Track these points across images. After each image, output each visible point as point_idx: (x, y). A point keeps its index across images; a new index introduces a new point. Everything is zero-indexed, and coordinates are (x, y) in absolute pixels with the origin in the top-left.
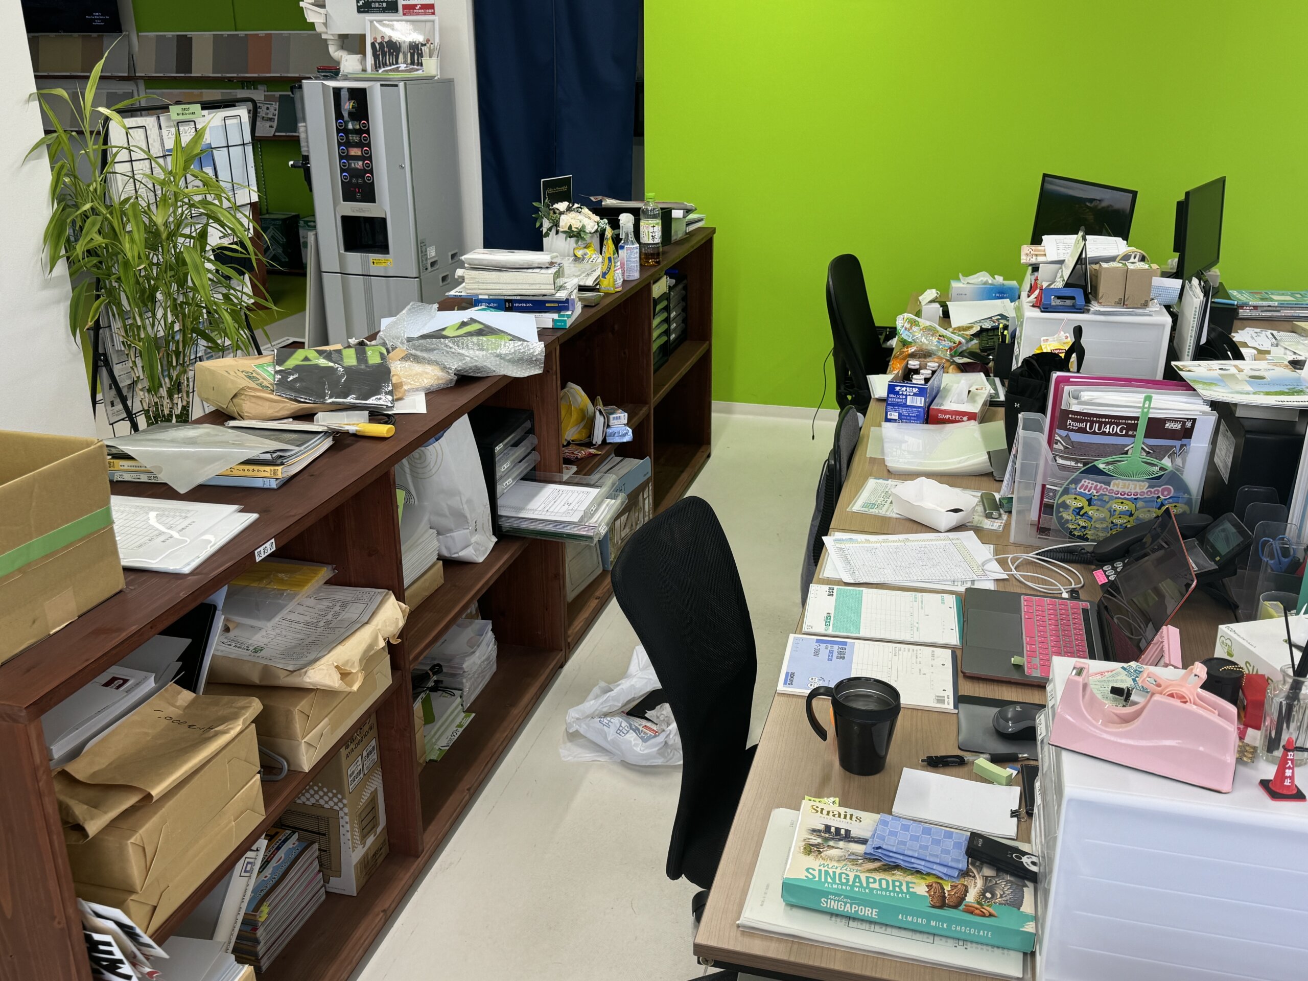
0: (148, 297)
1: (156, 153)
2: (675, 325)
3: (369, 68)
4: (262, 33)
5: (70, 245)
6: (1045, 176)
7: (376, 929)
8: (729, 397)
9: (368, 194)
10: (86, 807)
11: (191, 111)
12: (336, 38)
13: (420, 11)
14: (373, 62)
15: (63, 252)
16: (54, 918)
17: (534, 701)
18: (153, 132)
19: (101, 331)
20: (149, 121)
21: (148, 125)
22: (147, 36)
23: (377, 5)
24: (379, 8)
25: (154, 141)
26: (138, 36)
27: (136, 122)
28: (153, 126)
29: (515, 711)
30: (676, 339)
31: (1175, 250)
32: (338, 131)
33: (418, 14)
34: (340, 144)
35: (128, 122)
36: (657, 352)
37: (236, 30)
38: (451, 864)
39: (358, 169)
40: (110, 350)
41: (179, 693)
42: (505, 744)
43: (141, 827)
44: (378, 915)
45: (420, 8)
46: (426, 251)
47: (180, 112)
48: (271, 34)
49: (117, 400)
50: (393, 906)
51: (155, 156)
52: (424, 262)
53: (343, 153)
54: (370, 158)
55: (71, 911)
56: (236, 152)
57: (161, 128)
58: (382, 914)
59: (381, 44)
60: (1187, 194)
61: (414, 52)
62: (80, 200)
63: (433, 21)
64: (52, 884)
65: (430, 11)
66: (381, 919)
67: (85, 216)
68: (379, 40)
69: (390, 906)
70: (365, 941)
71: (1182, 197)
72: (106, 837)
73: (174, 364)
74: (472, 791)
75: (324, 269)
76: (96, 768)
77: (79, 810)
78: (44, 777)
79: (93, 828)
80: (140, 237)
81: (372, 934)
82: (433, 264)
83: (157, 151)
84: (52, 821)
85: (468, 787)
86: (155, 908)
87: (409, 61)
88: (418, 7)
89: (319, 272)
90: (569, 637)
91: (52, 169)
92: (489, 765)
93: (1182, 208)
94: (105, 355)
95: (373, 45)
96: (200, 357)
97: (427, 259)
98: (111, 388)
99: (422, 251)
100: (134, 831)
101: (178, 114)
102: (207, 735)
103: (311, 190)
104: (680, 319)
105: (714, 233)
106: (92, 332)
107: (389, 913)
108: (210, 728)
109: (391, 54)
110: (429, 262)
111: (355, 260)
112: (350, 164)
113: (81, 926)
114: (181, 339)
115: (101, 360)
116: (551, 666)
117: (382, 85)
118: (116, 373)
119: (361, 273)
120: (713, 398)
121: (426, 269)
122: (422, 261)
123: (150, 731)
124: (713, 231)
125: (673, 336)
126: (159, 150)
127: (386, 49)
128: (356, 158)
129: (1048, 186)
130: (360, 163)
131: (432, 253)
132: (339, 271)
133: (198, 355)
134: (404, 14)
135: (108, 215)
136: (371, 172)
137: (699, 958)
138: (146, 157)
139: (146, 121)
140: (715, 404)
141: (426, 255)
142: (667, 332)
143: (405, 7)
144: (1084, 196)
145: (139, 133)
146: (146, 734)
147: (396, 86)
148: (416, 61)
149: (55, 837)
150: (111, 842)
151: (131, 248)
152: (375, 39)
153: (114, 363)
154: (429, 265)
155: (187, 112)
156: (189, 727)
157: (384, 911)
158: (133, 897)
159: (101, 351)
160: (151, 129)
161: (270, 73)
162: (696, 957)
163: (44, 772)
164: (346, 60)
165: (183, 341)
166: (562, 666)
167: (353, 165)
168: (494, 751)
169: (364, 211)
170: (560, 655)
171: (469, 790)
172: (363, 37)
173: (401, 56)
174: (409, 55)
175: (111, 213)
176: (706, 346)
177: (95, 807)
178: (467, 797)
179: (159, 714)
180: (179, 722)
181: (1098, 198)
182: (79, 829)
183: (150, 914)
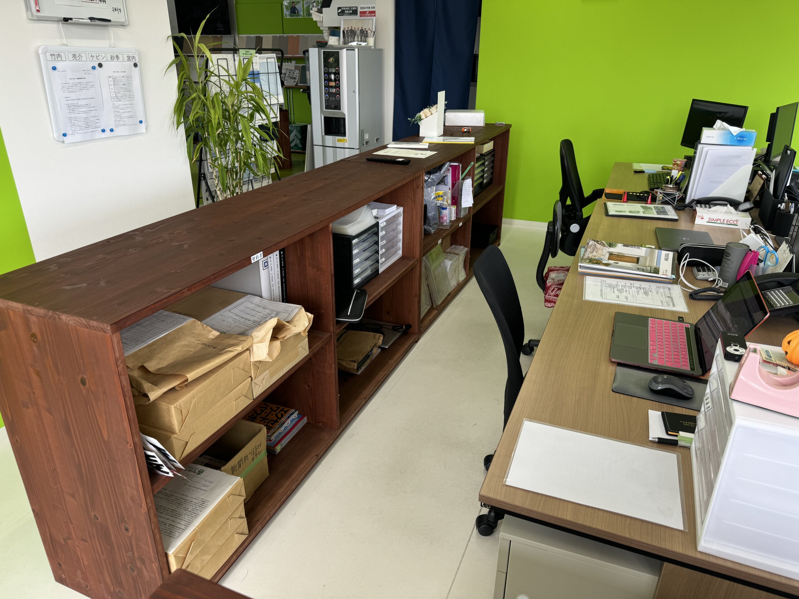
0: (224, 144)
1: (232, 73)
2: (486, 175)
3: (341, 44)
4: (295, 35)
5: (186, 117)
6: (694, 100)
7: (312, 464)
8: (512, 217)
9: (337, 106)
10: (150, 384)
11: (250, 53)
12: (327, 29)
13: (368, 15)
14: (343, 40)
15: (182, 120)
16: (128, 443)
17: (401, 357)
18: (231, 63)
19: (202, 162)
20: (229, 56)
21: (229, 58)
22: (242, 36)
23: (347, 12)
24: (348, 13)
25: (231, 67)
26: (238, 36)
27: (223, 56)
28: (231, 59)
29: (391, 362)
30: (487, 183)
31: (767, 141)
32: (325, 73)
33: (367, 16)
34: (325, 80)
35: (219, 56)
36: (477, 187)
37: (283, 34)
38: (353, 435)
39: (333, 93)
40: (206, 172)
41: (211, 332)
42: (385, 378)
43: (180, 399)
44: (313, 457)
45: (369, 13)
46: (364, 136)
47: (245, 53)
48: (299, 36)
49: (209, 198)
50: (322, 453)
51: (231, 74)
52: (363, 141)
53: (326, 84)
54: (339, 87)
55: (137, 440)
56: (272, 77)
57: (235, 61)
58: (315, 457)
59: (347, 31)
60: (778, 109)
61: (362, 35)
62: (191, 92)
63: (373, 19)
64: (126, 424)
65: (373, 14)
66: (314, 460)
67: (194, 99)
68: (346, 29)
69: (320, 453)
70: (305, 470)
71: (775, 111)
72: (161, 403)
73: (235, 178)
74: (366, 399)
75: (315, 144)
76: (160, 366)
77: (146, 386)
78: (121, 365)
79: (153, 395)
80: (219, 112)
81: (310, 467)
82: (367, 143)
83: (232, 72)
84: (126, 390)
85: (364, 397)
86: (187, 443)
87: (360, 40)
88: (368, 12)
89: (312, 145)
90: (421, 328)
91: (178, 75)
92: (376, 387)
93: (774, 118)
94: (204, 174)
95: (344, 32)
96: (251, 180)
97: (364, 140)
98: (207, 191)
99: (362, 135)
100: (176, 400)
101: (243, 54)
102: (221, 352)
103: (310, 104)
104: (489, 173)
105: (511, 127)
106: (198, 163)
107: (319, 457)
108: (224, 349)
109: (351, 36)
110: (365, 142)
111: (330, 140)
112: (329, 90)
113: (143, 449)
114: (239, 166)
115: (202, 177)
116: (411, 341)
117: (347, 50)
118: (209, 184)
119: (332, 146)
120: (503, 217)
121: (364, 145)
122: (362, 141)
123: (192, 350)
124: (510, 126)
125: (485, 181)
126: (234, 72)
127: (349, 34)
128: (332, 87)
129: (695, 106)
130: (334, 90)
131: (367, 137)
132: (321, 145)
133: (250, 179)
134: (360, 16)
135: (205, 100)
136: (339, 94)
137: (481, 503)
138: (227, 74)
139: (227, 56)
140: (504, 220)
141: (364, 137)
142: (482, 177)
143: (361, 13)
144: (716, 111)
145: (224, 62)
146: (190, 351)
147: (354, 50)
148: (363, 40)
149: (127, 399)
150: (163, 405)
151: (215, 116)
152: (345, 28)
153: (208, 178)
154: (365, 143)
155: (248, 53)
156: (214, 348)
157: (317, 456)
158: (175, 436)
159: (202, 172)
160: (230, 61)
161: (298, 54)
162: (480, 503)
163: (121, 362)
164: (331, 39)
165: (240, 167)
166: (417, 342)
167: (331, 91)
168: (379, 380)
169: (335, 114)
170: (416, 337)
171: (364, 398)
172: (338, 28)
173: (356, 37)
174: (360, 36)
175: (206, 99)
176: (502, 187)
177: (156, 385)
178: (364, 402)
179: (199, 342)
180: (209, 346)
181: (724, 111)
182: (146, 396)
183: (185, 445)
